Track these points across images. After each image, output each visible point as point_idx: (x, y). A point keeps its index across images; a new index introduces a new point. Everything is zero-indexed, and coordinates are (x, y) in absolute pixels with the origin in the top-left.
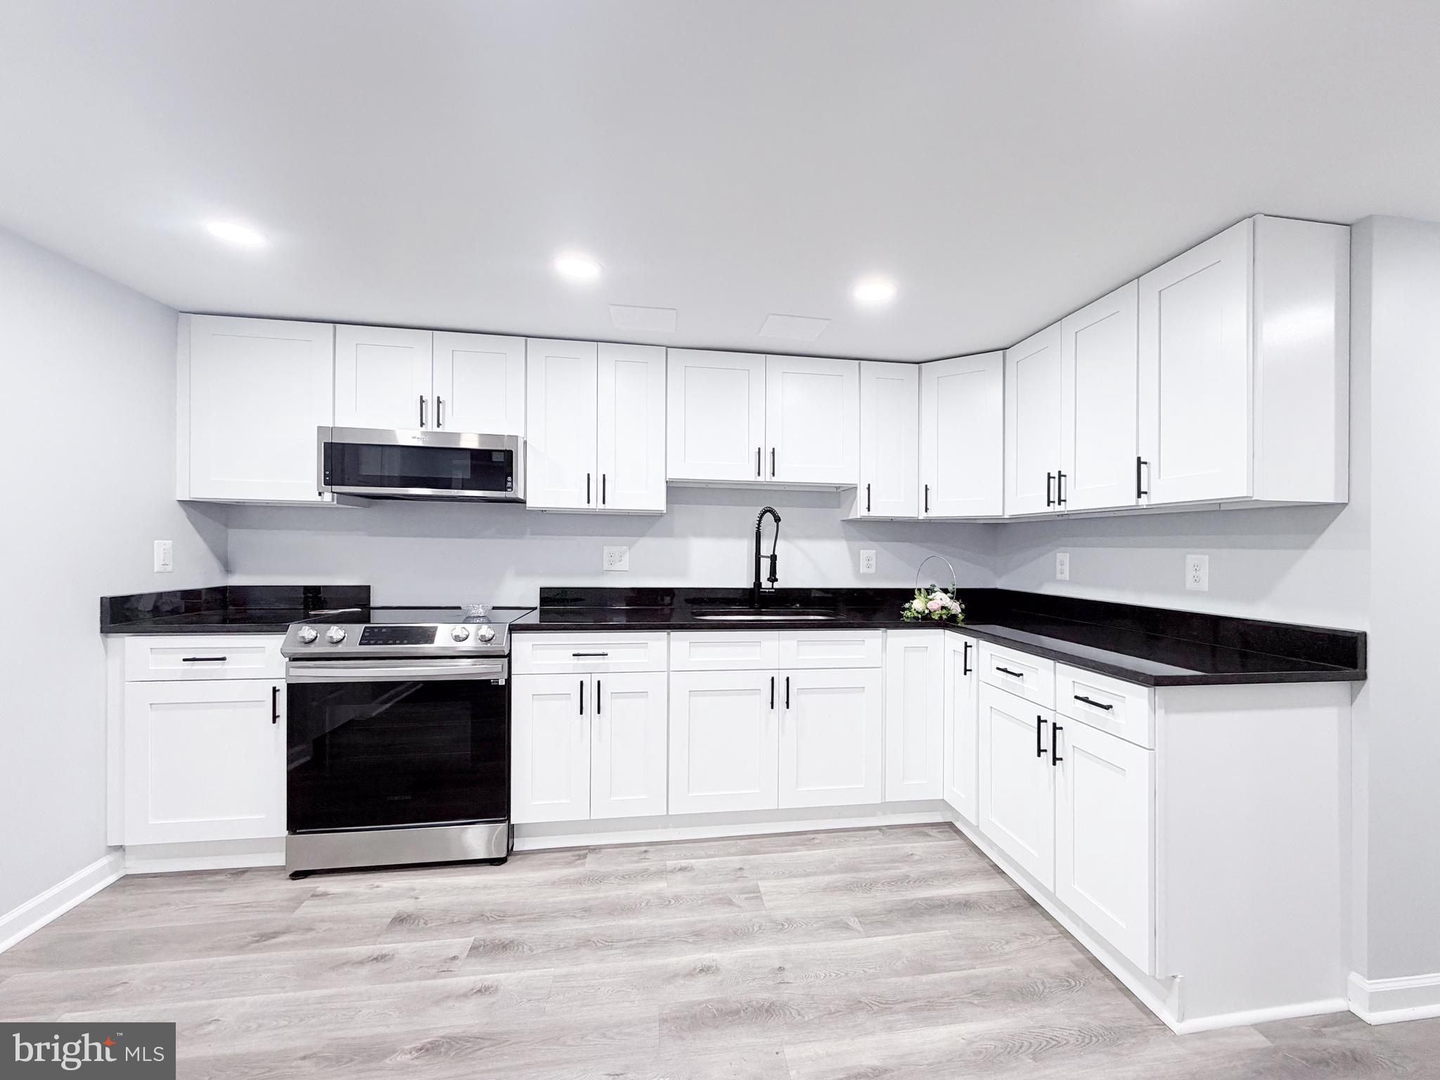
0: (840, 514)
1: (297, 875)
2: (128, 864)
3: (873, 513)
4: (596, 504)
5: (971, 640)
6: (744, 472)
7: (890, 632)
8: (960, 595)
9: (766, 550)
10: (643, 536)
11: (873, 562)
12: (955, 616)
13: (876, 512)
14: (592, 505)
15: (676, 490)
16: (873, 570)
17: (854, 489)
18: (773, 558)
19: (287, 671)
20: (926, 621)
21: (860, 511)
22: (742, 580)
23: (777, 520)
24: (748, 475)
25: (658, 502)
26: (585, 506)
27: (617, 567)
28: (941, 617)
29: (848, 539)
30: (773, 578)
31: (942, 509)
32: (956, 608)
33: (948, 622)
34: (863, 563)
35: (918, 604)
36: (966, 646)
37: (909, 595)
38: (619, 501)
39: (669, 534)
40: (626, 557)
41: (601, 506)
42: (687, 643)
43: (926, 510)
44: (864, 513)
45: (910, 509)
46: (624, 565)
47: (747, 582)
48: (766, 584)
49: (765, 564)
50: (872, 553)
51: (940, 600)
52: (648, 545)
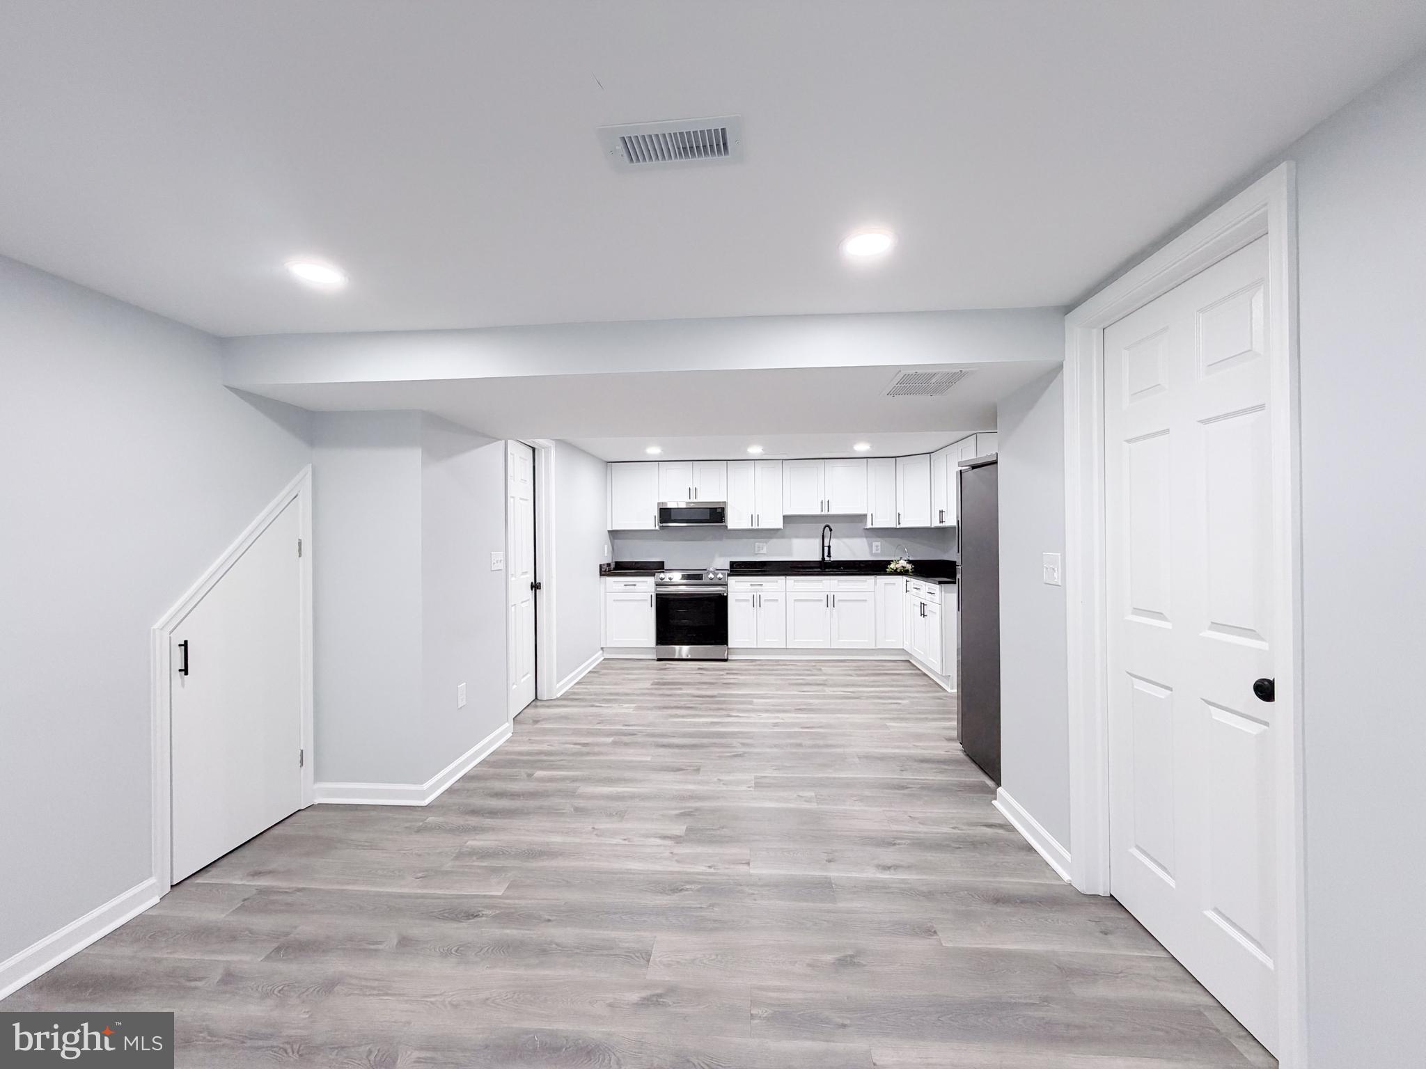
0: (861, 526)
1: (659, 660)
2: (605, 655)
3: (874, 526)
4: (755, 527)
5: (908, 579)
6: (816, 511)
7: (878, 577)
8: (910, 562)
9: (826, 544)
10: (771, 538)
11: (879, 548)
12: (908, 570)
13: (875, 526)
14: (753, 527)
15: (786, 519)
16: (879, 551)
17: (865, 516)
18: (829, 547)
19: (656, 589)
20: (896, 573)
21: (869, 526)
22: (817, 557)
23: (831, 530)
24: (818, 512)
25: (780, 525)
26: (751, 527)
27: (762, 552)
28: (901, 571)
29: (866, 537)
30: (829, 556)
31: (905, 524)
32: (909, 567)
33: (904, 572)
34: (874, 548)
35: (892, 566)
36: (907, 581)
37: (889, 562)
38: (764, 525)
39: (783, 537)
40: (765, 549)
41: (757, 527)
42: (793, 581)
43: (899, 523)
44: (871, 526)
45: (892, 524)
46: (764, 551)
47: (818, 558)
48: (827, 559)
49: (826, 549)
50: (879, 544)
51: (903, 563)
52: (774, 542)
